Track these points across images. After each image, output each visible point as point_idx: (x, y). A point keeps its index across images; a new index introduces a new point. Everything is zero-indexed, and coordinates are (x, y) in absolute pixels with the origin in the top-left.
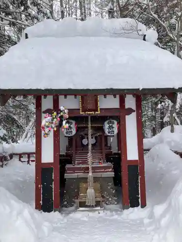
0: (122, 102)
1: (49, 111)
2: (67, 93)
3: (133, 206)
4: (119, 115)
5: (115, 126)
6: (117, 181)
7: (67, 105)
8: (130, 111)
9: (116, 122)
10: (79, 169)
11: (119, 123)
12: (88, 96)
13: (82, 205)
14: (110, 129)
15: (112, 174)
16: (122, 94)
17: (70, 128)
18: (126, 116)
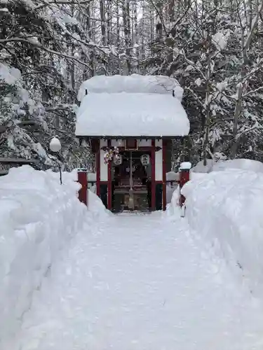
0: (153, 143)
1: (104, 149)
2: (117, 138)
3: (158, 209)
4: (150, 152)
5: (148, 158)
6: (149, 196)
7: (117, 145)
8: (158, 149)
9: (148, 156)
10: (122, 188)
11: (150, 156)
12: (131, 141)
13: (126, 208)
14: (145, 161)
15: (146, 192)
16: (153, 139)
17: (118, 159)
18: (156, 153)
